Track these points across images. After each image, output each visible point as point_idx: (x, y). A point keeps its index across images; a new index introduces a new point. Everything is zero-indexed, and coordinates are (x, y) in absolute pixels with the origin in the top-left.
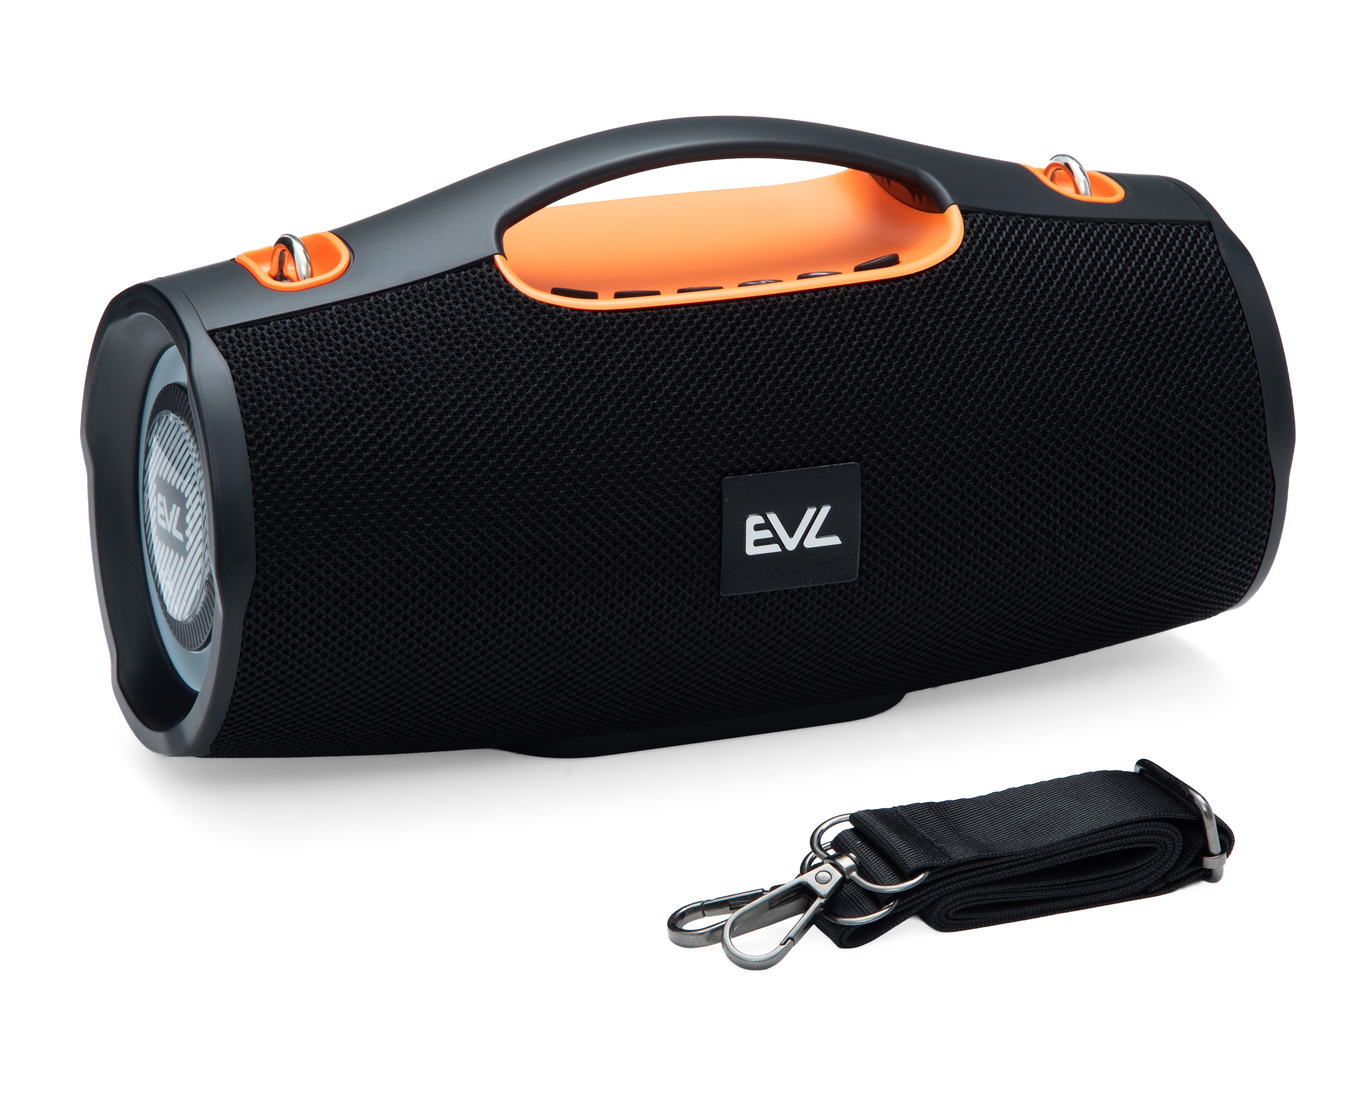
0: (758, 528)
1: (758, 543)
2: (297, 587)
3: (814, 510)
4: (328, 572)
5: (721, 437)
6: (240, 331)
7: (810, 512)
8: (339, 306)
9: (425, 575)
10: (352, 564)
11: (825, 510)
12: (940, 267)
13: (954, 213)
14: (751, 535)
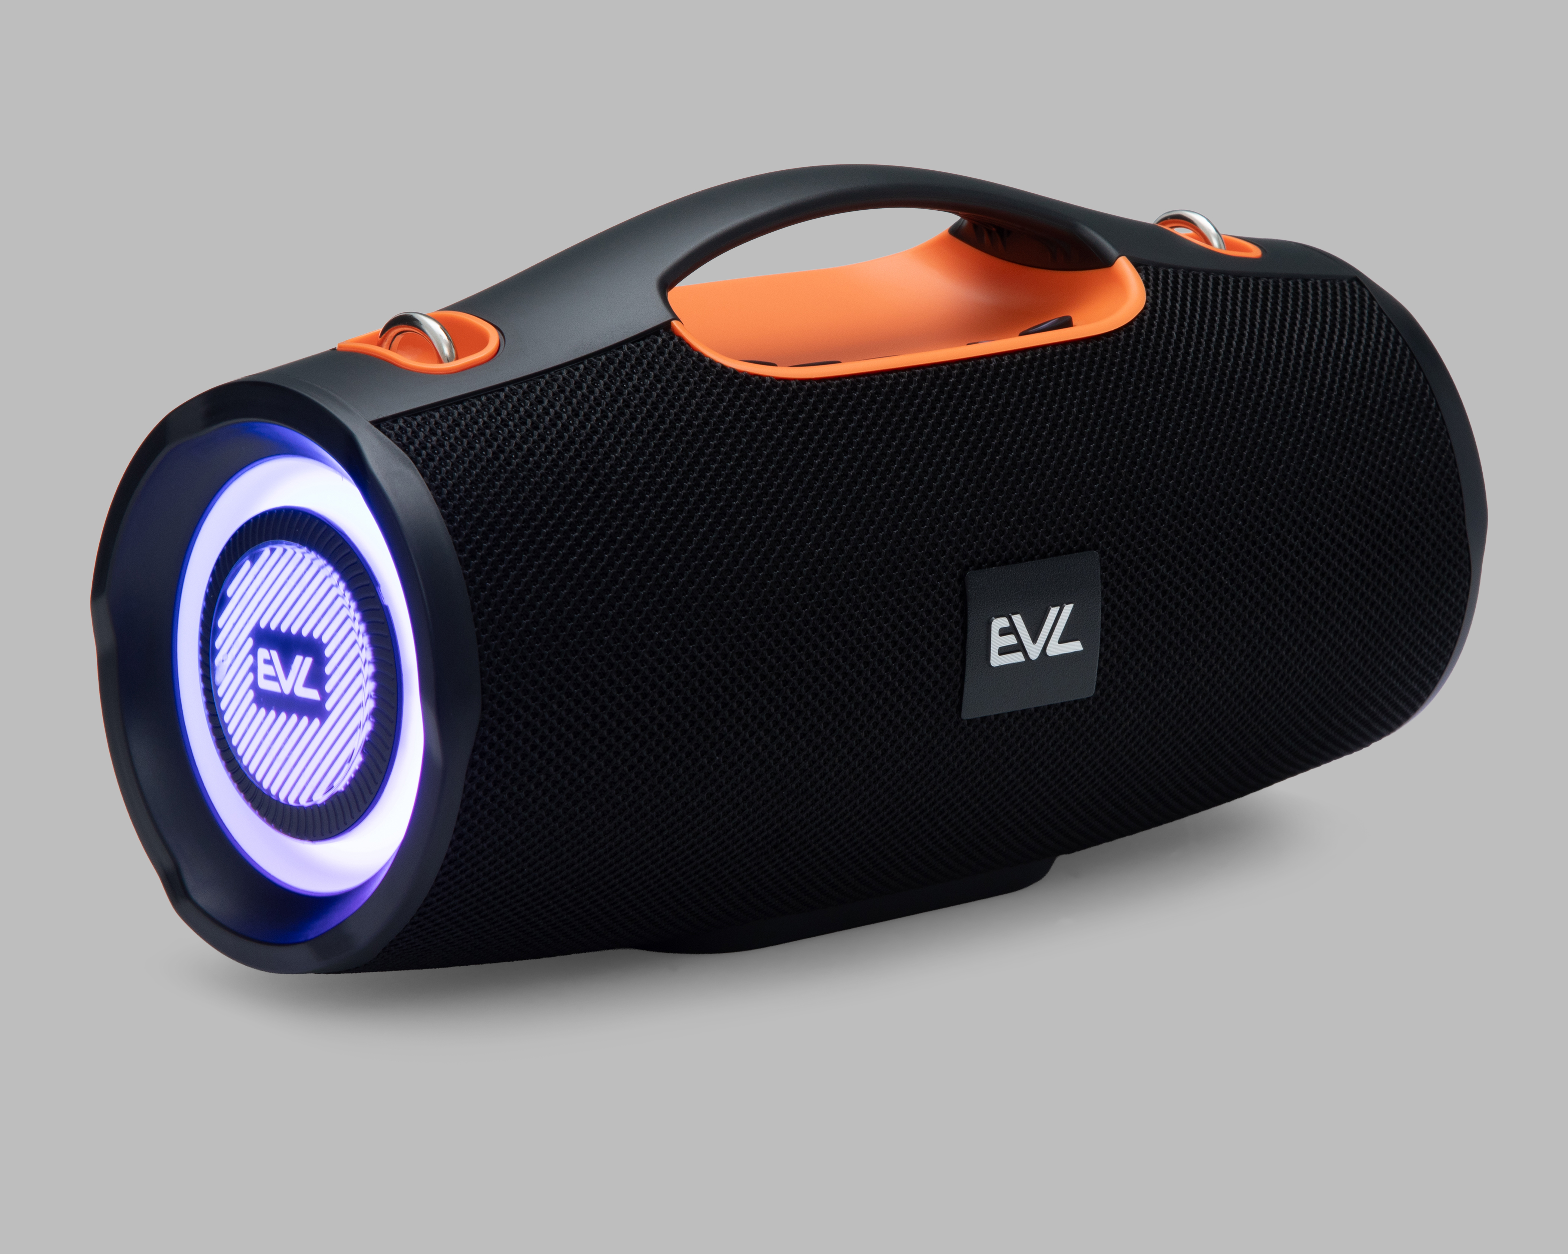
0: (1003, 632)
1: (1003, 651)
2: (527, 724)
3: (1057, 609)
4: (561, 704)
5: (958, 524)
6: (409, 419)
7: (1054, 611)
8: (513, 387)
9: (665, 703)
10: (586, 693)
11: (1068, 609)
12: (1135, 323)
13: (1124, 265)
14: (997, 641)
